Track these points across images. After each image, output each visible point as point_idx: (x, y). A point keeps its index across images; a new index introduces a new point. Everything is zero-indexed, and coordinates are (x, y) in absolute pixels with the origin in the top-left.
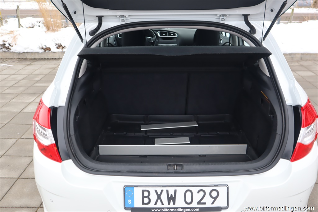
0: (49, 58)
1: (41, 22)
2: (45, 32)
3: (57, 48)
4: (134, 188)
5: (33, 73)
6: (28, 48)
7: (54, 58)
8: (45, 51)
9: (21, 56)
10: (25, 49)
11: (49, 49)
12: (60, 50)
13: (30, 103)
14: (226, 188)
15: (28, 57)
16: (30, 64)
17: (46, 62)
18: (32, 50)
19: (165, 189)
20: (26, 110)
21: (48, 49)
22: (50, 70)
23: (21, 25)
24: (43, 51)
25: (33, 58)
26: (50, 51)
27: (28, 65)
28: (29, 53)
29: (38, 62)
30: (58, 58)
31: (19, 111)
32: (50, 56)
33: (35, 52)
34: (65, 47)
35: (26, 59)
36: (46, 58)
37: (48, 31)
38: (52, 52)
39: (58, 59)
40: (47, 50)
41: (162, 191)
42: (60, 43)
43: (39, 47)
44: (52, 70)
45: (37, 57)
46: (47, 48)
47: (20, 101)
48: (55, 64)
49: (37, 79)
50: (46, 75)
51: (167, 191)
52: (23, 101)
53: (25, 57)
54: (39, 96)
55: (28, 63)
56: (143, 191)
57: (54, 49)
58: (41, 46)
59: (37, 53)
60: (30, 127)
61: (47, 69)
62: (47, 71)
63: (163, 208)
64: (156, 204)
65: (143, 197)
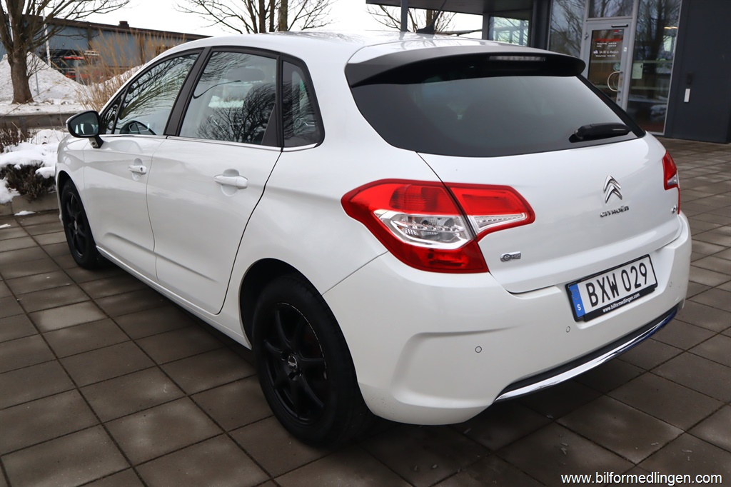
4: (578, 284)
14: (648, 258)
19: (605, 276)
41: (603, 280)
51: (608, 279)
56: (588, 285)
63: (612, 304)
64: (603, 301)
65: (590, 295)
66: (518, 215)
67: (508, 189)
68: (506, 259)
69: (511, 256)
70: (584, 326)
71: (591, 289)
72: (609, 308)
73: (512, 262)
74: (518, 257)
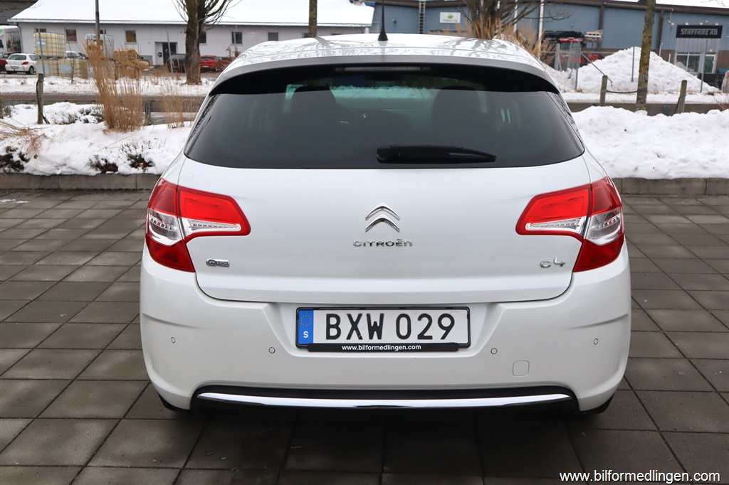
0: (113, 187)
1: (92, 112)
2: (104, 131)
3: (133, 165)
4: (315, 311)
5: (79, 216)
6: (65, 165)
7: (124, 188)
8: (104, 172)
9: (46, 185)
10: (57, 168)
11: (114, 167)
12: (140, 171)
13: (79, 267)
14: (465, 312)
15: (62, 186)
16: (68, 200)
17: (105, 195)
18: (73, 169)
19: (364, 313)
20: (73, 278)
21: (111, 167)
22: (117, 211)
23: (45, 118)
24: (99, 172)
25: (75, 188)
26: (117, 173)
27: (65, 201)
28: (67, 175)
29: (88, 196)
30: (134, 187)
31: (59, 280)
32: (115, 184)
33: (81, 175)
34: (150, 164)
35: (57, 191)
36: (105, 187)
37: (110, 128)
38: (119, 174)
39: (133, 190)
40: (109, 170)
41: (360, 316)
42: (140, 155)
43: (91, 163)
44: (121, 210)
45: (84, 185)
46: (110, 164)
47: (58, 263)
48: (126, 200)
49: (89, 227)
50: (109, 219)
51: (368, 316)
52: (63, 263)
53: (55, 186)
54: (97, 255)
55: (64, 198)
56: (329, 316)
57: (124, 167)
58: (94, 161)
59: (85, 176)
60: (85, 305)
61: (111, 209)
62: (112, 213)
63: (361, 345)
64: (349, 338)
65: (329, 326)
66: (232, 225)
67: (229, 199)
68: (212, 263)
69: (216, 262)
70: (306, 354)
71: (333, 321)
72: (355, 348)
73: (218, 268)
74: (226, 265)
